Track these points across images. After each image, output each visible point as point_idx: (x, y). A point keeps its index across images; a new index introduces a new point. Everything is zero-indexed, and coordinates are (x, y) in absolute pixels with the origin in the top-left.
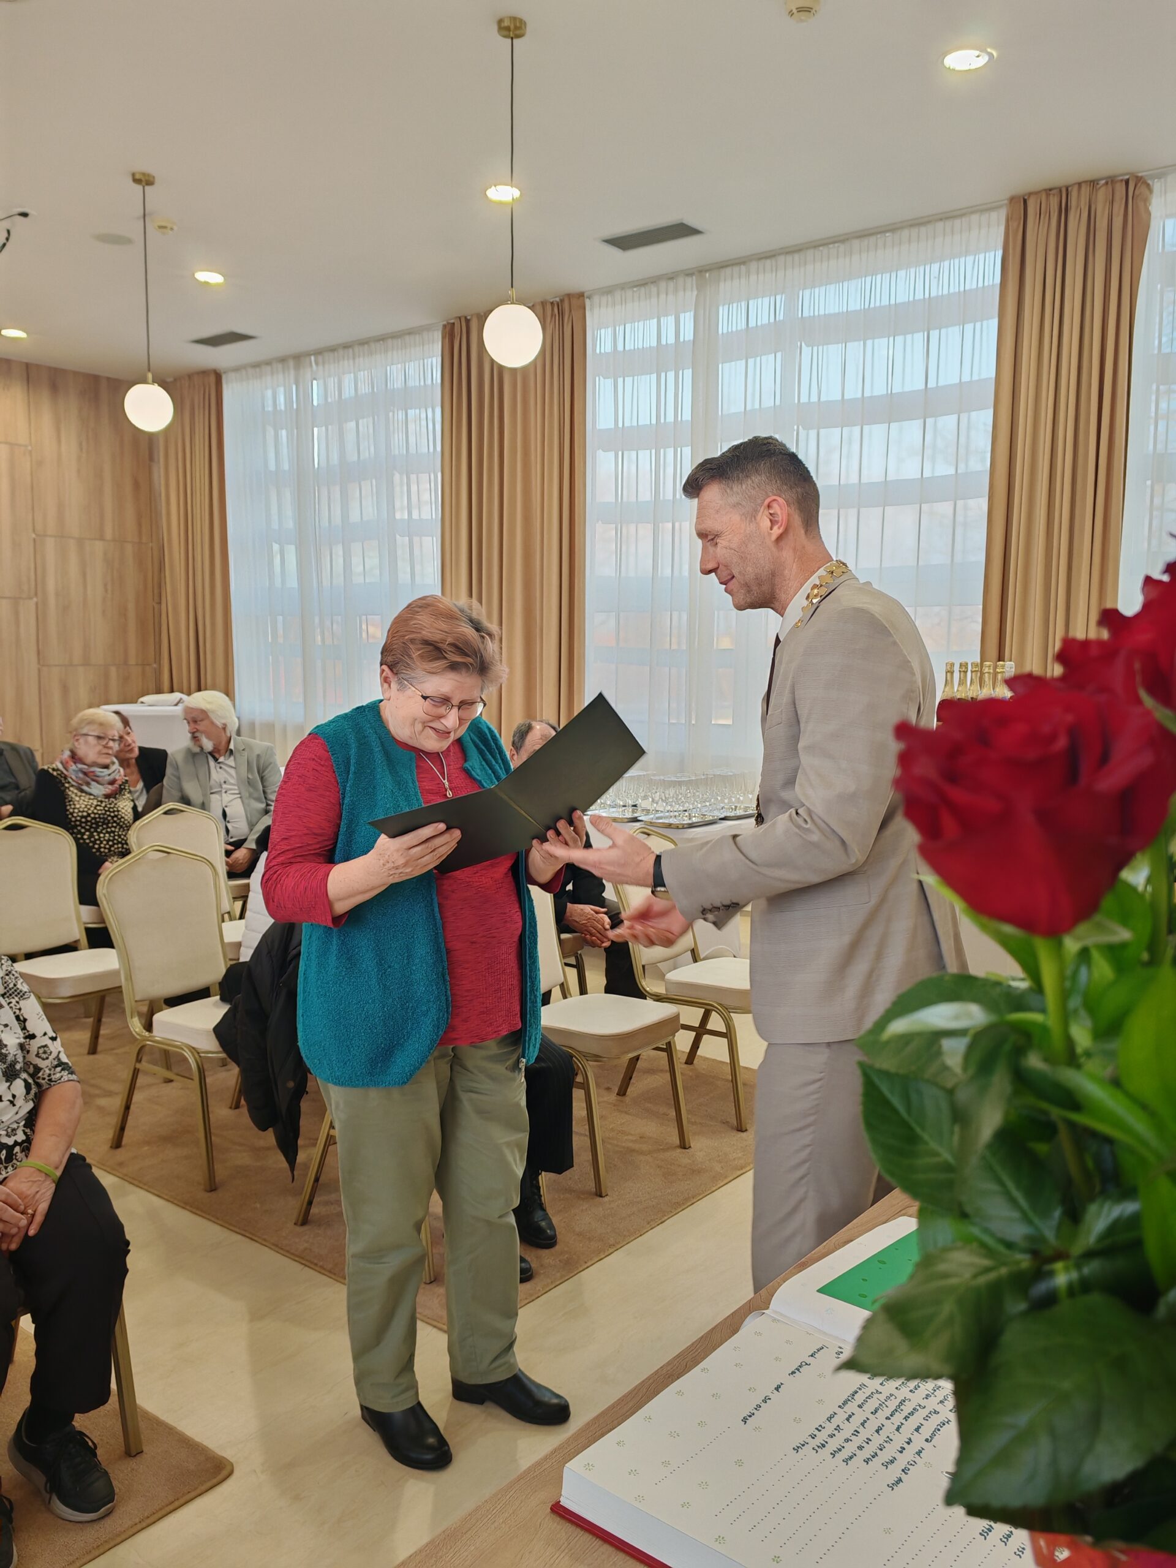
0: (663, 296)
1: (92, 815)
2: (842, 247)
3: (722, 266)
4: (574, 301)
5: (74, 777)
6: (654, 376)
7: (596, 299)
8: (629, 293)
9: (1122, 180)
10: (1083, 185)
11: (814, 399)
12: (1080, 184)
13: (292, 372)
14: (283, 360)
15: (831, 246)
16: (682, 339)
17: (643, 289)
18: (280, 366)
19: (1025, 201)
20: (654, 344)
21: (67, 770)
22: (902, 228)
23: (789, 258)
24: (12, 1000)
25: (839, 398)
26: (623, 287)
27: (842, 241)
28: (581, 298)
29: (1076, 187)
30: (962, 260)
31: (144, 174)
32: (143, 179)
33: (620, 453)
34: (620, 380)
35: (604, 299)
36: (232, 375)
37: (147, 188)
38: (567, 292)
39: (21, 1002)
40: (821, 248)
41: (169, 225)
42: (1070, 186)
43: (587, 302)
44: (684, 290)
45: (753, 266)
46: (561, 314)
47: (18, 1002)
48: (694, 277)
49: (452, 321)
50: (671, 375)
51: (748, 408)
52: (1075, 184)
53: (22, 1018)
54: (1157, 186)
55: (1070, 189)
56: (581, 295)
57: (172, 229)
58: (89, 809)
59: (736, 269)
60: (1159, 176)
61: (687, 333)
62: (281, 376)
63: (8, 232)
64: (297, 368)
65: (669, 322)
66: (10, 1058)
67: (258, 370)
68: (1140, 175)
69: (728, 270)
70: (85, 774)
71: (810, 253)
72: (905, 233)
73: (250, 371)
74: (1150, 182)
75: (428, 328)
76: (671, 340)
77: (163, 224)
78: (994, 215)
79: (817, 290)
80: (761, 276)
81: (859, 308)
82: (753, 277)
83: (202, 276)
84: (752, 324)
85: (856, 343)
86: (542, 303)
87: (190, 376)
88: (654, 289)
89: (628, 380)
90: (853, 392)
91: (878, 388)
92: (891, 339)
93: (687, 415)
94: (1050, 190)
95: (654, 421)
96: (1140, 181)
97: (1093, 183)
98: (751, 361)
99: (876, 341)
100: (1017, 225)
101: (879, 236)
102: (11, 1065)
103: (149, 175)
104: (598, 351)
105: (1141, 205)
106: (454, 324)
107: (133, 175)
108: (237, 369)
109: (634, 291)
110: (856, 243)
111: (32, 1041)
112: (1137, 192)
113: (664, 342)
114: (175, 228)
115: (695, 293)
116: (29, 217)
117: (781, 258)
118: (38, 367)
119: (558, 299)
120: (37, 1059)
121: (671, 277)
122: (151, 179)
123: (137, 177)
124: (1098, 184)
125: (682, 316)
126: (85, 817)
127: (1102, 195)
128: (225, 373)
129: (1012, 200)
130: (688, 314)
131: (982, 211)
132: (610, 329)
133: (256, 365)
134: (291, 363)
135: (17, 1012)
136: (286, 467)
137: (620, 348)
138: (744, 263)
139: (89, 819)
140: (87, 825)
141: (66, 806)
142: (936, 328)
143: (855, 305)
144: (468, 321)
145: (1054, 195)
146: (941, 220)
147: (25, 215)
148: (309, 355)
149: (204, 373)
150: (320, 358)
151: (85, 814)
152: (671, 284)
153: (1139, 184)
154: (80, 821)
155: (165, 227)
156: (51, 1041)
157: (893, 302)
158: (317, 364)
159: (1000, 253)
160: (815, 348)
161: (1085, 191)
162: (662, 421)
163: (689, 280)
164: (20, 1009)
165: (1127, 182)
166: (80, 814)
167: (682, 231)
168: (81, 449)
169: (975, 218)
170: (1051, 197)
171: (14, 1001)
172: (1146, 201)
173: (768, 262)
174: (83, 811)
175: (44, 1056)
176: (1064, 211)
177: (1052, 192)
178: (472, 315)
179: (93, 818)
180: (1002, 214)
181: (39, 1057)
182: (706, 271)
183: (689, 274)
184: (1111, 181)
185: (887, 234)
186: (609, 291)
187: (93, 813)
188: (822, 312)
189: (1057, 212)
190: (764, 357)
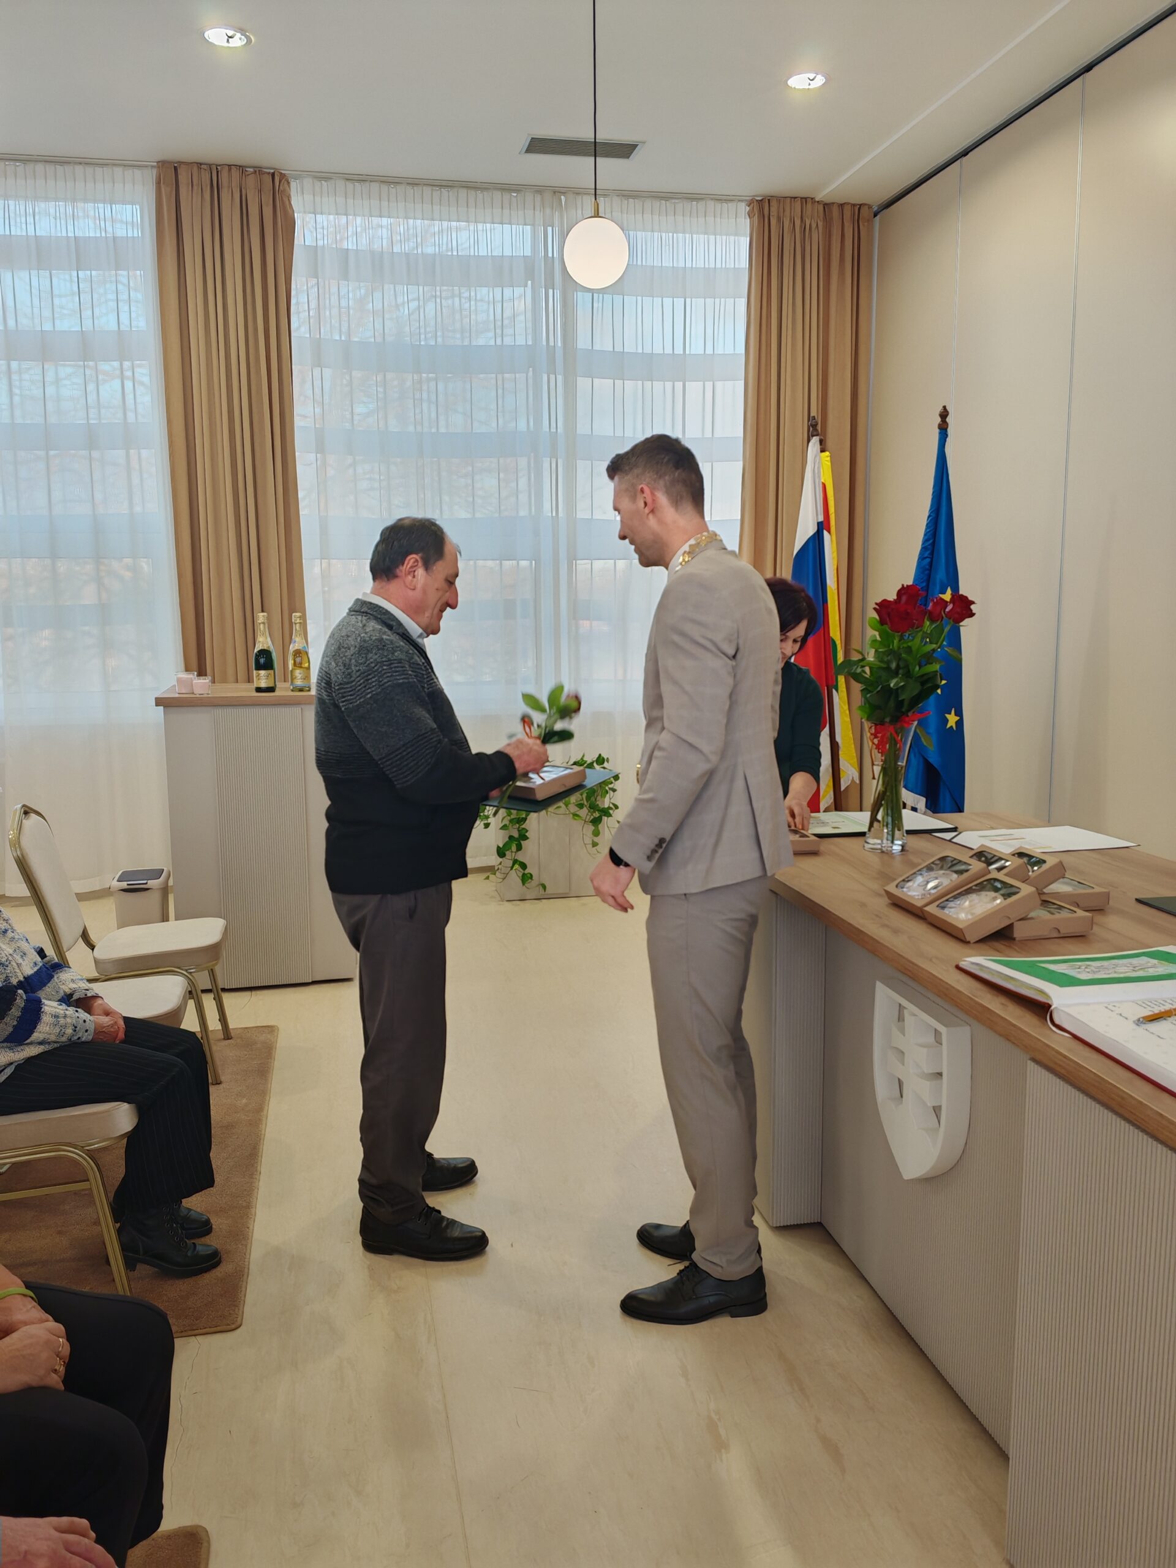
9: (269, 173)
10: (234, 169)
12: (228, 166)
19: (176, 169)
22: (35, 162)
29: (226, 168)
42: (219, 166)
52: (223, 165)
54: (293, 184)
55: (219, 169)
60: (296, 177)
68: (283, 172)
72: (40, 168)
74: (290, 181)
78: (143, 174)
91: (24, 324)
92: (34, 273)
94: (201, 164)
96: (282, 176)
97: (242, 168)
99: (14, 271)
100: (169, 187)
105: (286, 200)
112: (281, 187)
124: (246, 171)
127: (251, 181)
129: (162, 164)
131: (124, 167)
142: (87, 269)
145: (204, 169)
153: (282, 181)
161: (235, 174)
165: (273, 175)
170: (202, 171)
172: (289, 197)
176: (216, 188)
177: (202, 166)
180: (153, 174)
184: (259, 171)
189: (209, 187)
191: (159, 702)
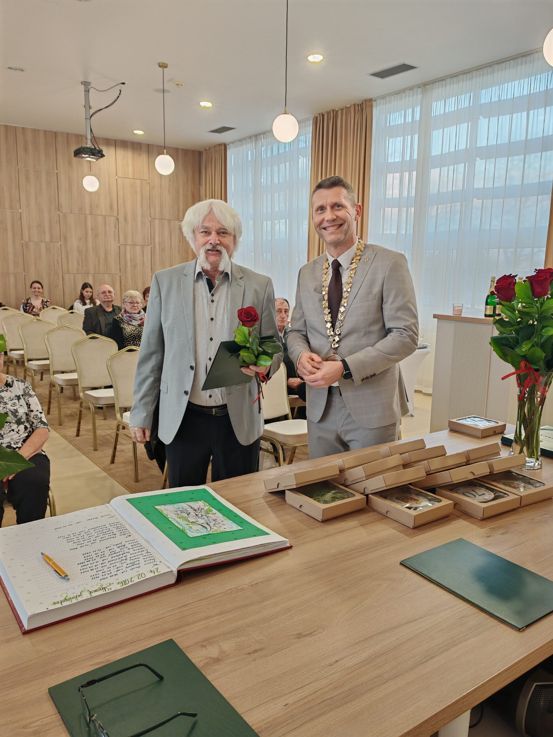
0: (407, 98)
1: (133, 334)
2: (490, 69)
3: (434, 82)
4: (368, 103)
5: (125, 319)
6: (402, 138)
7: (378, 101)
8: (393, 97)
13: (254, 143)
14: (250, 137)
15: (484, 69)
16: (414, 120)
17: (399, 95)
18: (249, 140)
20: (402, 122)
21: (123, 317)
22: (518, 58)
23: (465, 76)
24: (26, 397)
25: (486, 145)
26: (390, 95)
27: (490, 66)
28: (371, 102)
31: (163, 63)
32: (163, 65)
35: (382, 101)
36: (231, 145)
37: (164, 69)
38: (364, 99)
39: (29, 398)
40: (480, 70)
41: (180, 84)
43: (374, 103)
44: (417, 94)
45: (448, 80)
46: (362, 110)
47: (28, 398)
48: (422, 88)
49: (317, 116)
50: (409, 137)
51: (443, 152)
53: (29, 404)
56: (371, 100)
57: (182, 85)
58: (131, 332)
59: (441, 82)
61: (417, 117)
62: (249, 145)
63: (120, 91)
64: (256, 141)
65: (409, 111)
66: (19, 417)
67: (241, 142)
69: (437, 84)
70: (130, 317)
71: (475, 73)
72: (520, 60)
73: (238, 143)
75: (307, 119)
76: (410, 120)
77: (178, 83)
80: (452, 86)
82: (448, 87)
83: (203, 104)
84: (447, 111)
85: (494, 118)
86: (354, 105)
87: (214, 147)
88: (404, 95)
90: (492, 142)
91: (504, 139)
92: (511, 115)
93: (415, 157)
95: (401, 160)
98: (445, 129)
101: (507, 62)
102: (19, 419)
103: (165, 64)
106: (317, 117)
107: (159, 64)
108: (233, 143)
109: (395, 97)
110: (496, 67)
111: (32, 413)
113: (407, 121)
114: (183, 84)
115: (421, 96)
116: (126, 84)
117: (461, 77)
118: (153, 145)
119: (361, 103)
120: (33, 419)
121: (411, 89)
122: (166, 65)
123: (160, 65)
125: (415, 108)
126: (130, 335)
128: (228, 144)
130: (417, 108)
133: (240, 141)
134: (253, 138)
135: (27, 401)
136: (251, 186)
138: (444, 80)
139: (132, 336)
140: (131, 338)
141: (123, 331)
142: (532, 110)
144: (323, 115)
147: (124, 83)
148: (260, 134)
149: (220, 145)
150: (265, 135)
151: (130, 334)
152: (411, 92)
154: (129, 337)
155: (179, 85)
156: (39, 413)
158: (264, 139)
162: (405, 159)
163: (420, 90)
164: (28, 401)
166: (128, 334)
167: (405, 68)
168: (170, 181)
171: (26, 398)
173: (455, 78)
174: (129, 333)
175: (36, 418)
178: (325, 113)
179: (133, 335)
181: (34, 419)
182: (426, 85)
183: (419, 86)
185: (511, 61)
186: (383, 97)
187: (133, 333)
190: (452, 127)
191: (435, 316)
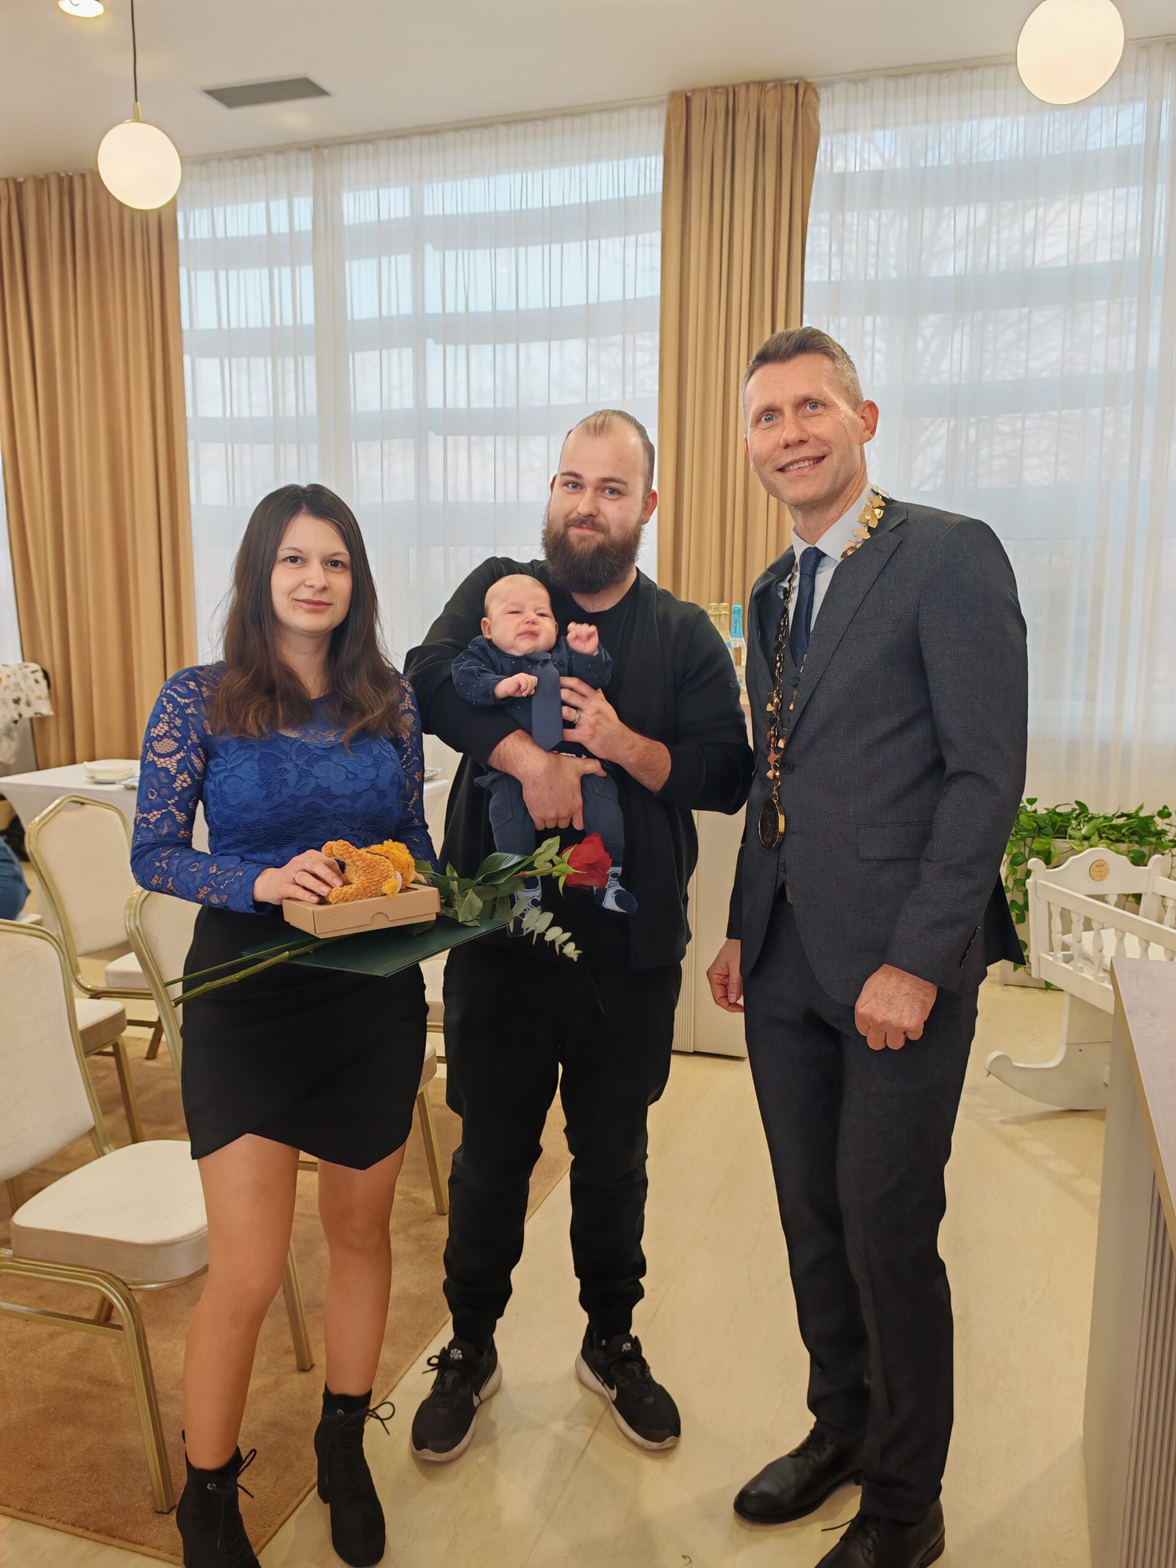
0: (271, 174)
2: (486, 134)
3: (344, 142)
6: (265, 272)
8: (229, 166)
9: (791, 85)
10: (752, 86)
11: (461, 309)
12: (748, 85)
15: (475, 130)
16: (296, 228)
17: (245, 162)
19: (688, 99)
20: (263, 231)
22: (553, 117)
23: (428, 140)
25: (489, 308)
26: (221, 157)
27: (487, 126)
29: (744, 88)
30: (622, 163)
33: (226, 361)
34: (222, 274)
40: (462, 132)
42: (737, 85)
44: (298, 168)
45: (383, 144)
48: (309, 155)
50: (286, 271)
51: (385, 313)
52: (742, 84)
54: (824, 95)
55: (737, 89)
59: (362, 148)
60: (827, 85)
61: (304, 220)
65: (279, 207)
68: (809, 80)
69: (352, 149)
71: (449, 138)
72: (558, 123)
74: (818, 91)
76: (284, 228)
78: (654, 112)
79: (459, 183)
80: (392, 160)
81: (508, 209)
82: (383, 160)
84: (385, 217)
85: (507, 249)
88: (260, 164)
89: (233, 274)
90: (506, 303)
91: (534, 300)
92: (547, 247)
93: (308, 317)
94: (716, 88)
95: (268, 324)
96: (808, 85)
97: (761, 84)
98: (384, 260)
99: (530, 249)
100: (679, 124)
104: (191, 236)
105: (811, 113)
109: (234, 164)
110: (502, 129)
112: (806, 100)
113: (274, 230)
115: (312, 172)
121: (281, 150)
124: (766, 86)
125: (296, 201)
127: (771, 97)
129: (673, 95)
130: (302, 200)
131: (641, 106)
132: (205, 211)
137: (220, 234)
138: (371, 141)
142: (595, 238)
143: (503, 206)
144: (19, 185)
145: (720, 94)
146: (597, 111)
152: (281, 159)
153: (808, 92)
157: (546, 204)
159: (661, 158)
160: (460, 253)
161: (754, 91)
162: (278, 323)
163: (302, 156)
167: (304, 88)
169: (634, 113)
170: (718, 96)
172: (815, 110)
173: (400, 143)
176: (731, 113)
177: (719, 90)
180: (663, 111)
182: (325, 147)
183: (302, 149)
184: (780, 83)
185: (539, 123)
188: (466, 211)
189: (723, 116)
190: (400, 258)
